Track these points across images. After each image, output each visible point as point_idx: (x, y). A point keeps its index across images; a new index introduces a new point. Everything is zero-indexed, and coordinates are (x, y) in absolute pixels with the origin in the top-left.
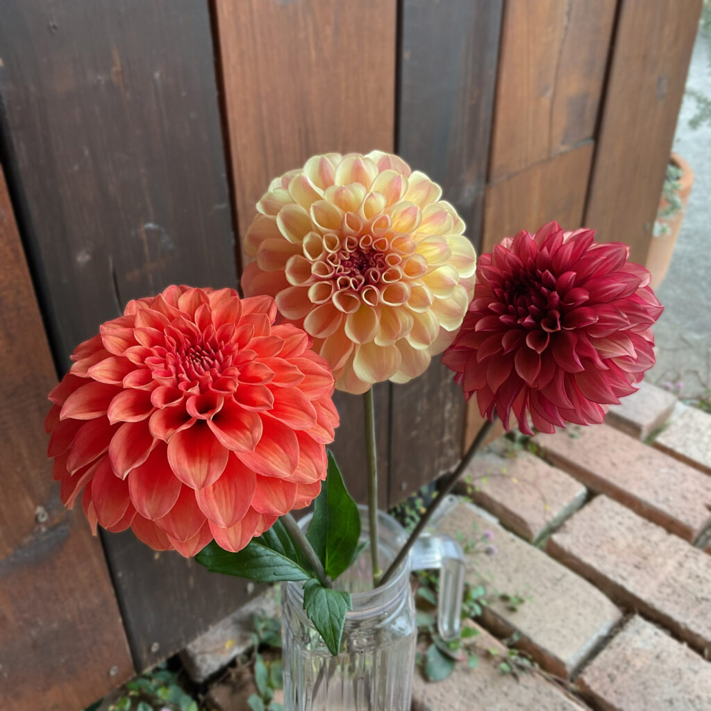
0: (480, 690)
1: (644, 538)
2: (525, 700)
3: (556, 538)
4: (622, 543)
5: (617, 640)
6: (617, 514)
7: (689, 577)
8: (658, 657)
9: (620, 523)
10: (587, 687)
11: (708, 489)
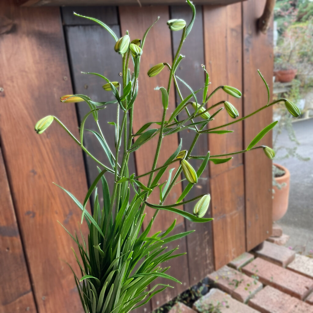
1: (283, 299)
3: (252, 300)
4: (275, 300)
6: (273, 291)
9: (274, 294)
11: (306, 282)
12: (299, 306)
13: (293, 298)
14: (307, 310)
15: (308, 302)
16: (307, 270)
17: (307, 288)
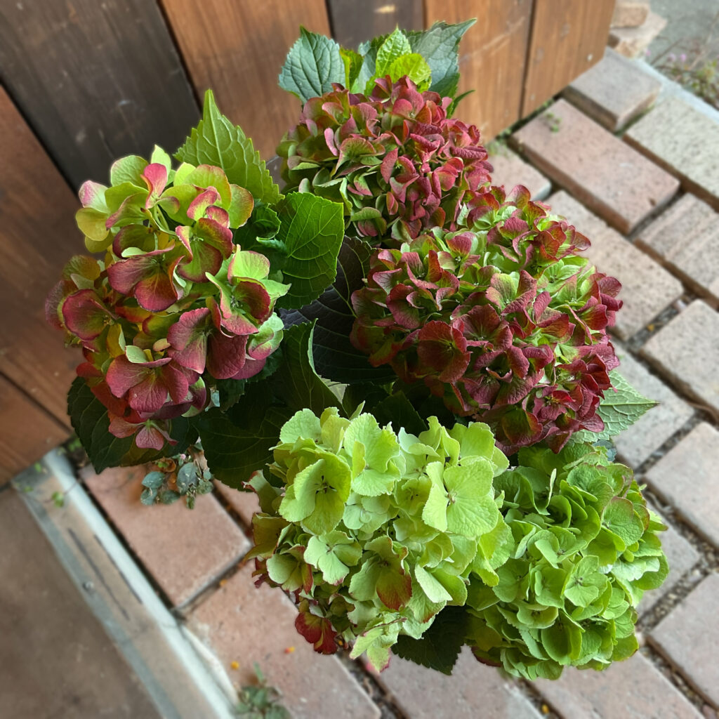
7: (611, 267)
11: (657, 183)
13: (611, 231)
14: (631, 266)
15: (640, 245)
16: (671, 146)
17: (653, 202)
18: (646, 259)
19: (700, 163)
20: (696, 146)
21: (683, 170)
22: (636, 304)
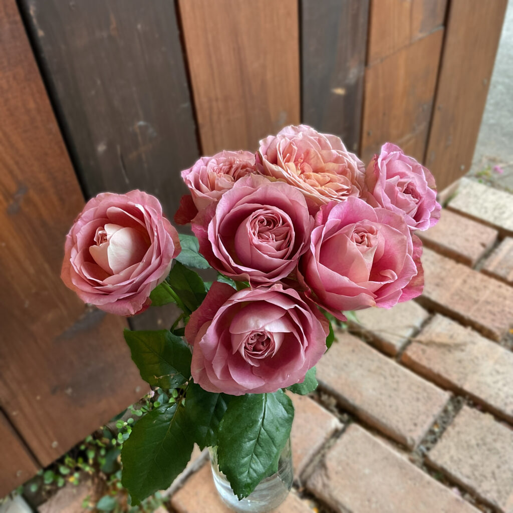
0: (345, 365)
1: (441, 267)
2: (373, 368)
5: (426, 329)
7: (470, 288)
8: (451, 337)
10: (409, 359)
11: (482, 233)
12: (471, 282)
13: (461, 267)
14: (485, 287)
15: (485, 272)
16: (483, 210)
17: (483, 245)
18: (493, 282)
19: (507, 218)
20: (501, 208)
21: (498, 223)
22: (499, 312)
